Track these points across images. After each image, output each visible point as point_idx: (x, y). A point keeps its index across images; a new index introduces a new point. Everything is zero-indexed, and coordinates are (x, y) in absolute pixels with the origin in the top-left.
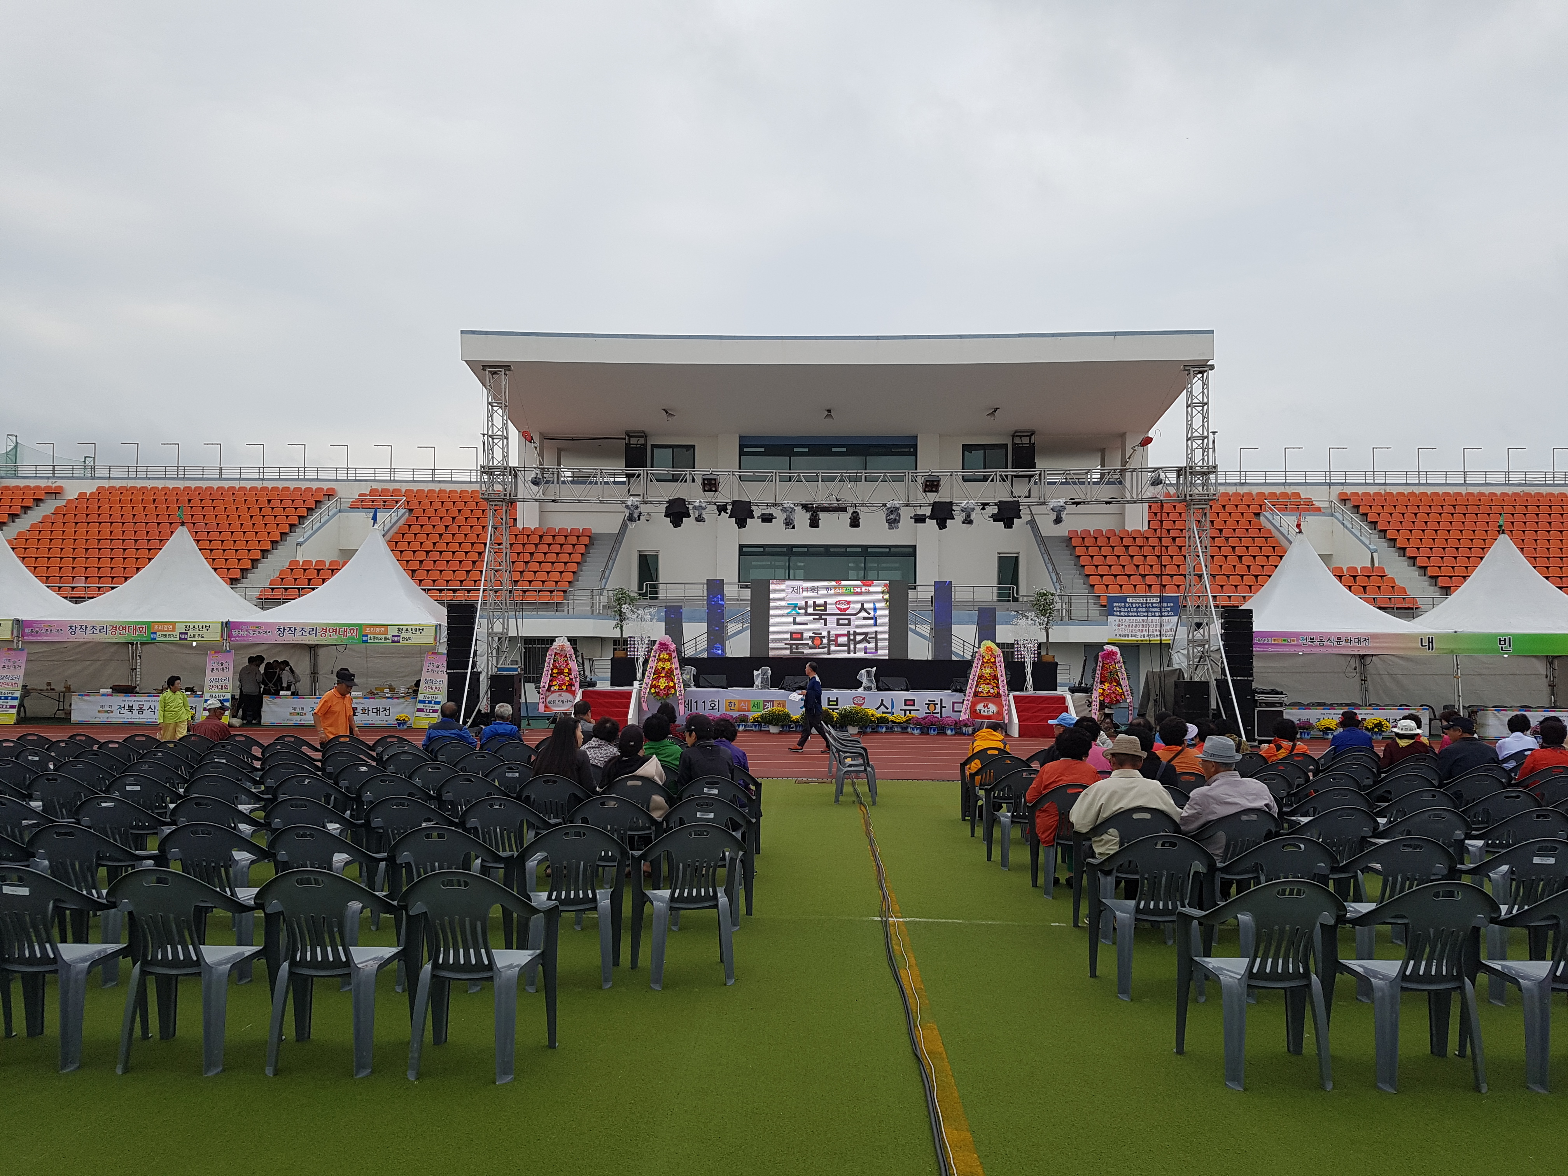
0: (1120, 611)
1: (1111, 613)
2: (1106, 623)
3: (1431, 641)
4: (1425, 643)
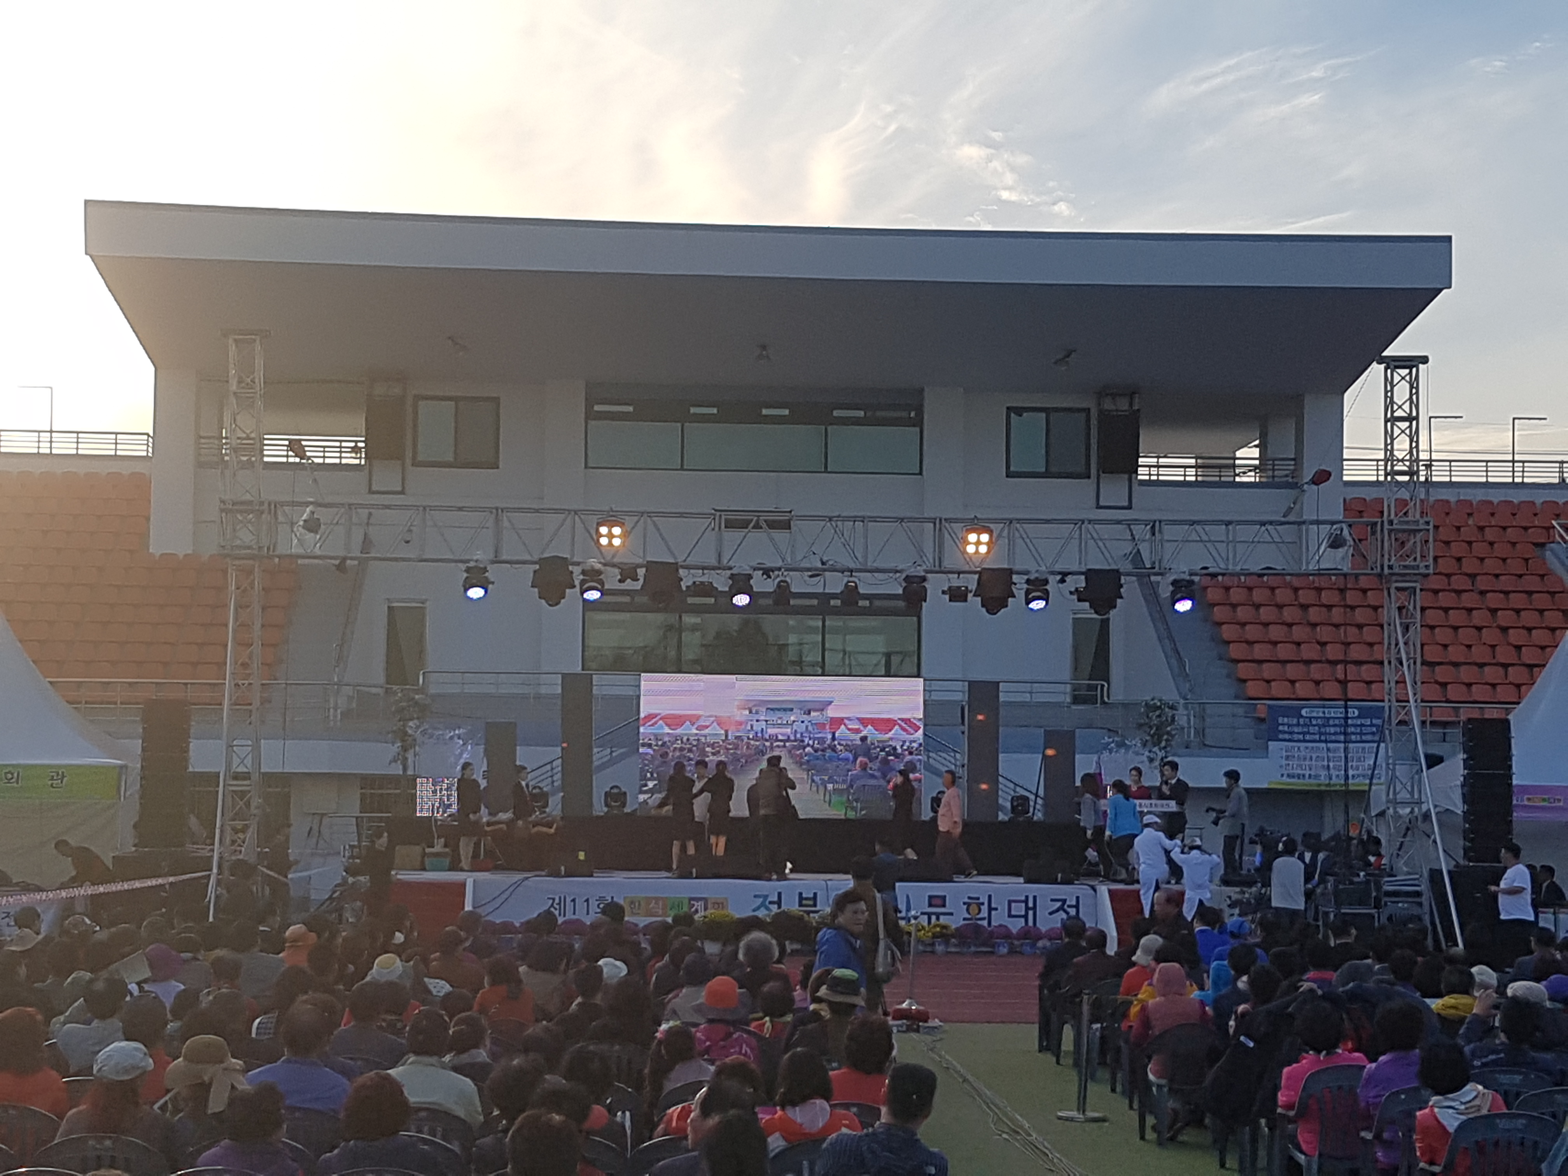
0: (1292, 733)
1: (1275, 736)
2: (1265, 753)
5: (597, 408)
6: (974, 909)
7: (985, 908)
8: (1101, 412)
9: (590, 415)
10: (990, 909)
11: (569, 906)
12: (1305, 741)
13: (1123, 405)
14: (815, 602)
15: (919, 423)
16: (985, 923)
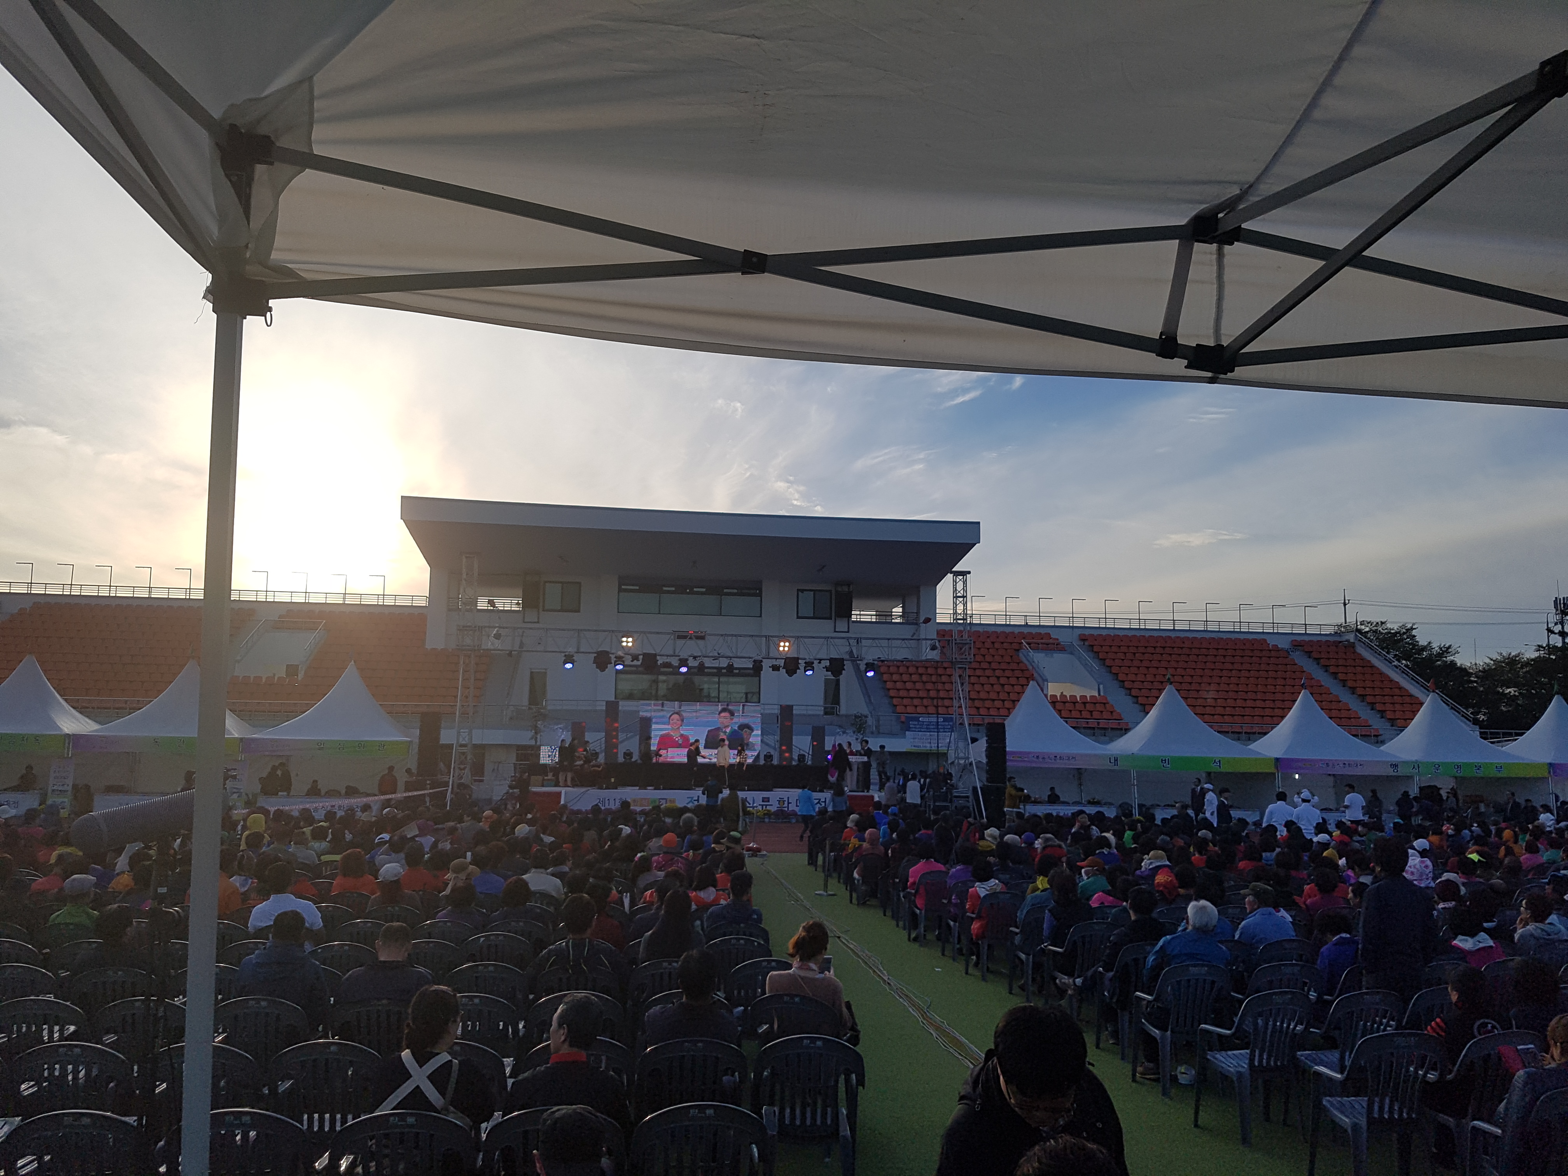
0: (916, 728)
1: (909, 729)
2: (904, 737)
3: (1116, 760)
4: (1112, 761)
5: (623, 587)
6: (781, 803)
7: (786, 803)
8: (836, 591)
9: (620, 590)
10: (789, 803)
11: (607, 802)
12: (921, 731)
13: (846, 589)
14: (715, 671)
15: (760, 595)
16: (786, 809)
